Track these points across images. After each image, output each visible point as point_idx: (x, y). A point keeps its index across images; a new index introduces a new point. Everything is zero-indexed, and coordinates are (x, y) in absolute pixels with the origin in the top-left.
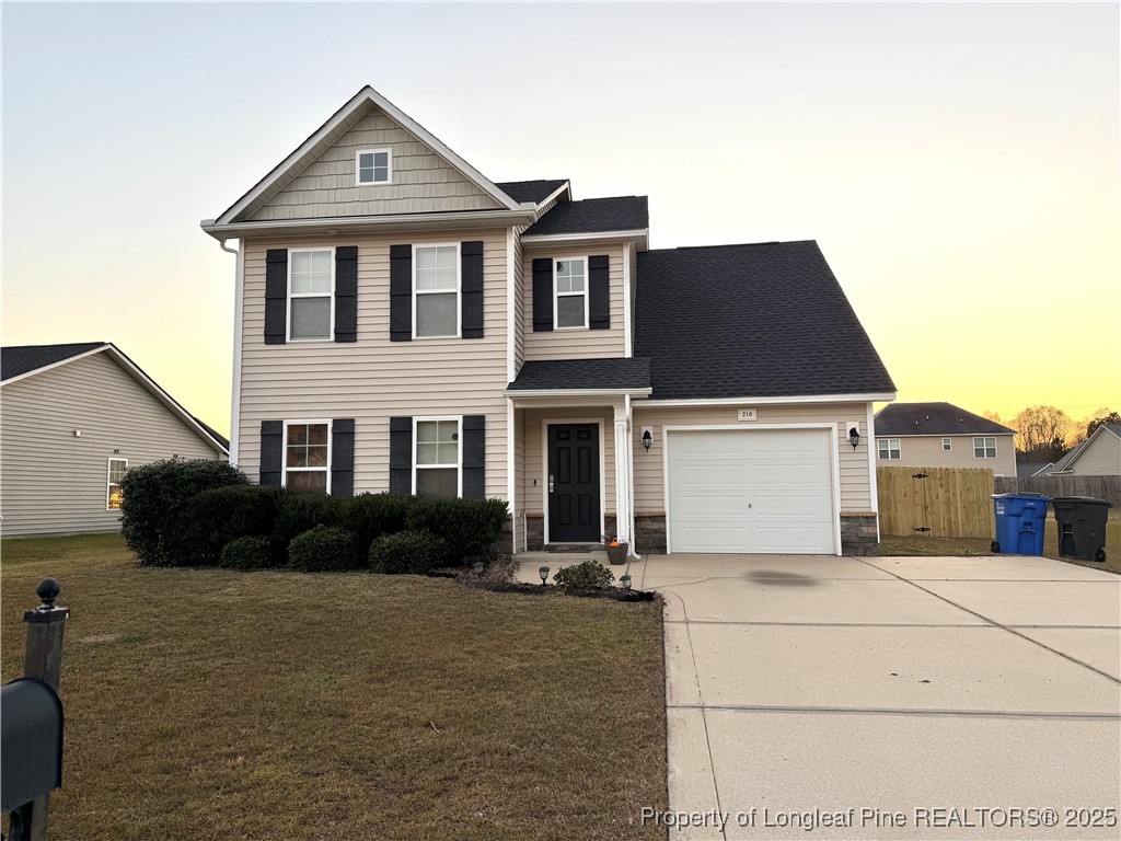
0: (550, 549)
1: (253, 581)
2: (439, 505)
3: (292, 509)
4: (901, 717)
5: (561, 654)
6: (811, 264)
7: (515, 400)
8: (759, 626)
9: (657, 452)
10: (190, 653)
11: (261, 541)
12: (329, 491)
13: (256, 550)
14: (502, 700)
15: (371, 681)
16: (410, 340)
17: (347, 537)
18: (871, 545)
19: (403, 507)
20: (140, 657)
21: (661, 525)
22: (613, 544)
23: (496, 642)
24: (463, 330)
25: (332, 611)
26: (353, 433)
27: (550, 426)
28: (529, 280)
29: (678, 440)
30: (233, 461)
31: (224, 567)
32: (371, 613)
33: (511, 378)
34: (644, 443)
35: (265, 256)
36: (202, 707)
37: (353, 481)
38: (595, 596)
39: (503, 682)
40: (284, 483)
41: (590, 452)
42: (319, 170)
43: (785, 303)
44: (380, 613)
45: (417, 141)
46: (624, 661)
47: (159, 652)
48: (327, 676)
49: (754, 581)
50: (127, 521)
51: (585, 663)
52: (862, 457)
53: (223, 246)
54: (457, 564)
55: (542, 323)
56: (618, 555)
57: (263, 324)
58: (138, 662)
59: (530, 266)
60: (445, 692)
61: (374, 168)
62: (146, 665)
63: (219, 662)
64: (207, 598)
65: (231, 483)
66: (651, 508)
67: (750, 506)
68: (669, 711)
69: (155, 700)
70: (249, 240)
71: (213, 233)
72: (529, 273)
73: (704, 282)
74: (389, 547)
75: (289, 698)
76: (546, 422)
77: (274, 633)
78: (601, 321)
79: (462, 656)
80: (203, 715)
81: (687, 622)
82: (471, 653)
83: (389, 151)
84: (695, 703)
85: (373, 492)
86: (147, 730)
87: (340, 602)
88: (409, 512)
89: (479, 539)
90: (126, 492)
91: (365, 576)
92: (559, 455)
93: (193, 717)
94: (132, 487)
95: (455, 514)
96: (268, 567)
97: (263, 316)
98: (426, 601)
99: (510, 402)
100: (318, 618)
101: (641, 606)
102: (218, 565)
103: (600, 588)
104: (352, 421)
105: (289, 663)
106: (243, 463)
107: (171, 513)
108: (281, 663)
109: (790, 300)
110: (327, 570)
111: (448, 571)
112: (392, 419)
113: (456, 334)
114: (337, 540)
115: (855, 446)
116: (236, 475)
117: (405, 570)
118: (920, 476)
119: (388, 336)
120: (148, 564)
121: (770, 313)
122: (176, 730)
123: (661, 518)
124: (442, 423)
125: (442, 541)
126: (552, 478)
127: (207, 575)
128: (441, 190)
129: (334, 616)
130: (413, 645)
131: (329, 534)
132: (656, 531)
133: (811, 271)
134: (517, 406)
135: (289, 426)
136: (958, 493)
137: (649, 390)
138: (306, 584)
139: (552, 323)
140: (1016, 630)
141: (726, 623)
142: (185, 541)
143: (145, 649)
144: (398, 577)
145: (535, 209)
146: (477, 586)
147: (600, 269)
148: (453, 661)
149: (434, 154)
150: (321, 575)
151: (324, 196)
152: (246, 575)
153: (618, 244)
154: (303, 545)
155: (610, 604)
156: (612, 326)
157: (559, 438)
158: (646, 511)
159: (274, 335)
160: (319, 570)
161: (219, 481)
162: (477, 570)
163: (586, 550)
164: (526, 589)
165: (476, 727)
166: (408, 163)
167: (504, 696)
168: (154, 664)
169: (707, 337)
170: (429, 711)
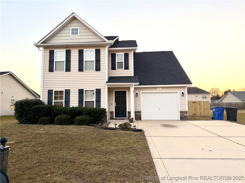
0: (115, 119)
1: (46, 127)
2: (90, 109)
3: (56, 110)
4: (208, 160)
5: (124, 145)
6: (172, 56)
7: (108, 85)
8: (168, 137)
9: (139, 97)
10: (33, 146)
11: (48, 118)
12: (64, 106)
13: (47, 120)
14: (112, 157)
15: (79, 153)
16: (83, 71)
17: (69, 117)
18: (187, 118)
19: (82, 110)
20: (21, 147)
21: (140, 114)
22: (130, 118)
23: (108, 142)
24: (96, 69)
25: (67, 135)
26: (70, 93)
27: (115, 91)
28: (110, 58)
29: (144, 94)
30: (41, 99)
31: (40, 124)
32: (76, 135)
33: (107, 80)
34: (137, 95)
35: (49, 52)
36: (38, 161)
37: (69, 104)
38: (128, 130)
39: (112, 153)
40: (53, 104)
41: (124, 97)
42: (62, 32)
43: (166, 64)
44: (79, 135)
45: (85, 26)
46: (139, 146)
47: (25, 146)
48: (68, 152)
49: (163, 126)
50: (16, 113)
51: (130, 147)
52: (185, 98)
53: (39, 49)
54: (95, 123)
55: (113, 68)
56: (131, 121)
57: (48, 67)
58: (20, 148)
59: (111, 55)
60: (98, 155)
61: (75, 32)
62: (22, 149)
63: (41, 148)
64: (36, 132)
65: (41, 104)
66: (138, 110)
67: (160, 109)
68: (153, 159)
69: (25, 159)
70: (45, 48)
71: (37, 46)
72: (110, 57)
73: (148, 60)
74: (79, 119)
75: (60, 158)
76: (114, 90)
77: (53, 140)
78: (127, 68)
79: (100, 146)
80: (38, 163)
81: (151, 137)
82: (102, 145)
83: (78, 28)
84: (159, 157)
85: (75, 106)
86: (24, 167)
87: (68, 132)
88: (84, 111)
89: (100, 117)
90: (16, 106)
91: (73, 126)
92: (117, 98)
93: (36, 163)
94: (17, 105)
95: (94, 111)
96: (50, 124)
97: (48, 66)
98: (89, 132)
99: (106, 86)
100: (64, 136)
101: (139, 133)
102: (38, 124)
103: (129, 128)
104: (70, 90)
105: (58, 148)
106: (43, 100)
107: (26, 111)
108: (56, 148)
109: (168, 64)
110: (64, 125)
111: (93, 124)
112: (79, 89)
113: (94, 70)
114: (66, 118)
115: (183, 96)
116: (42, 102)
117: (83, 124)
118: (194, 103)
119: (78, 70)
120: (21, 123)
121: (163, 67)
122: (31, 167)
123: (140, 112)
124: (90, 90)
125: (91, 118)
126: (116, 103)
127: (35, 126)
128: (91, 37)
129: (67, 136)
130: (88, 143)
131: (64, 116)
132: (139, 115)
133: (172, 57)
134: (108, 87)
135: (54, 91)
136: (202, 106)
137: (138, 83)
138: (60, 128)
139: (116, 68)
140: (226, 138)
141: (160, 137)
142: (30, 118)
143: (22, 145)
144: (81, 126)
145: (112, 42)
146: (100, 128)
147: (126, 56)
148: (98, 147)
149: (89, 29)
150: (63, 126)
151: (63, 38)
152: (45, 126)
153: (131, 50)
154: (58, 119)
155: (132, 132)
156: (129, 69)
157: (117, 94)
158: (137, 111)
159: (51, 70)
160: (62, 125)
161: (38, 104)
162: (100, 124)
163: (124, 119)
164: (112, 129)
165: (108, 165)
166: (83, 31)
167: (113, 156)
168: (25, 149)
169: (150, 72)
170: (95, 161)
